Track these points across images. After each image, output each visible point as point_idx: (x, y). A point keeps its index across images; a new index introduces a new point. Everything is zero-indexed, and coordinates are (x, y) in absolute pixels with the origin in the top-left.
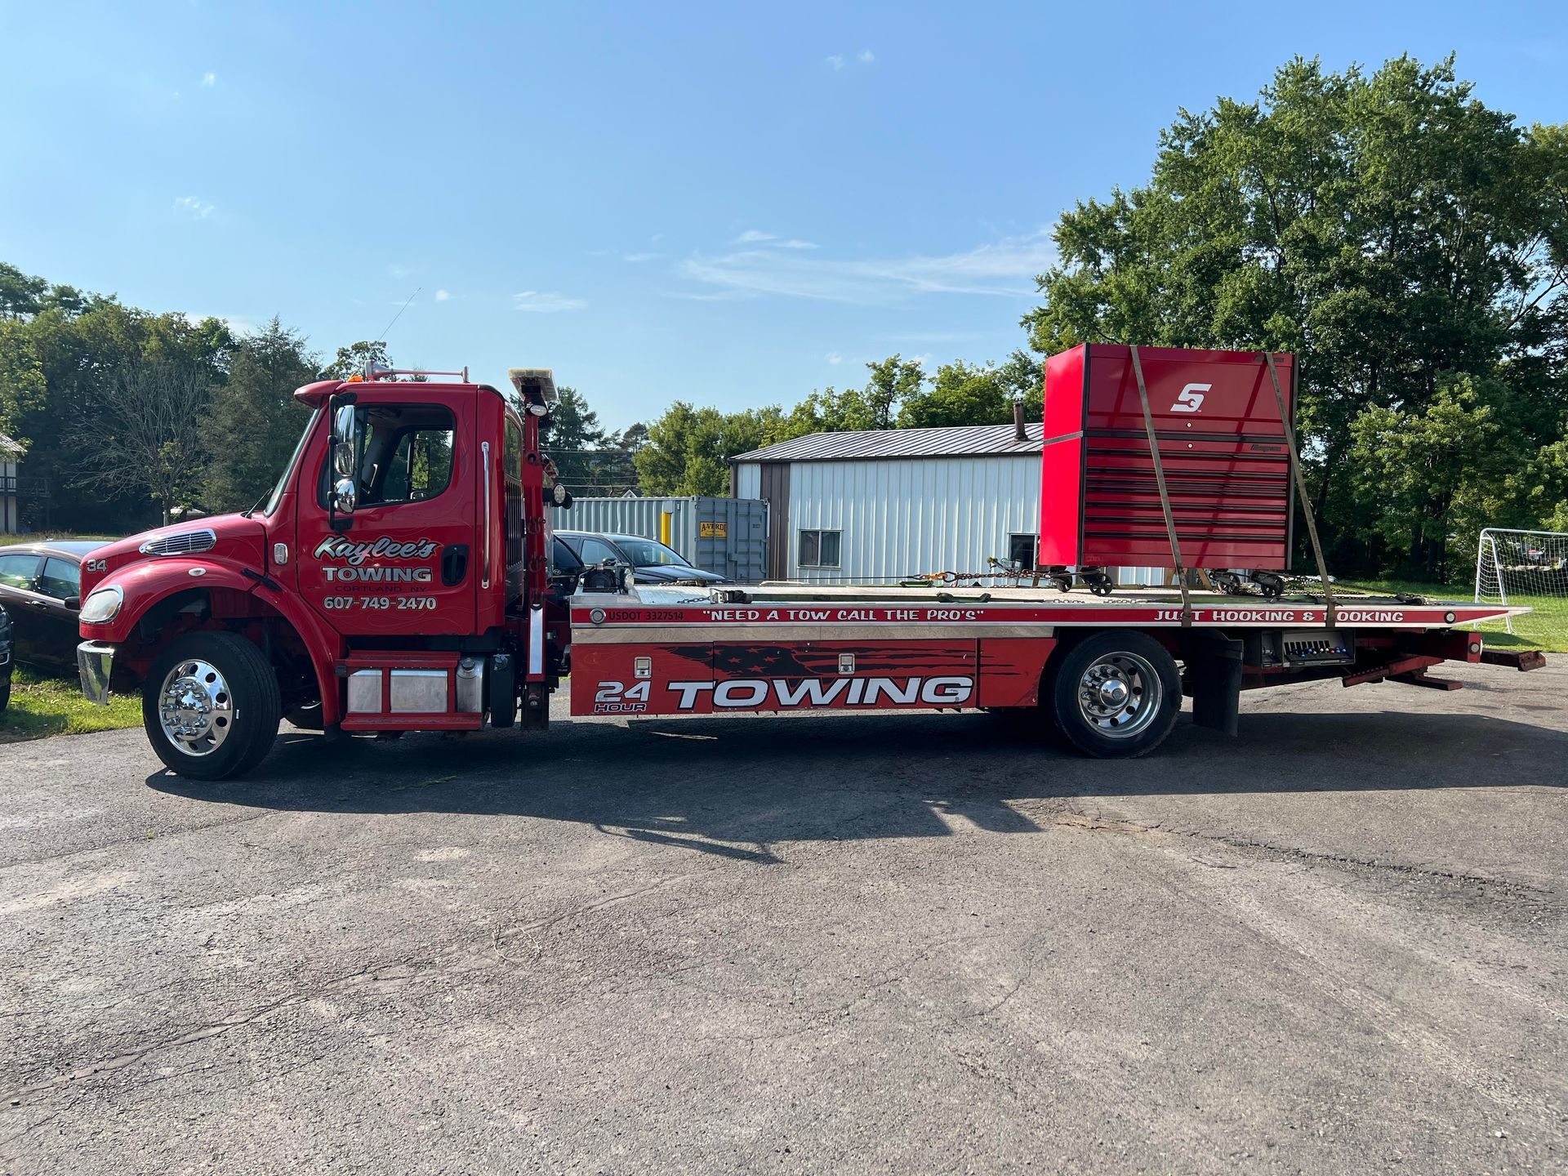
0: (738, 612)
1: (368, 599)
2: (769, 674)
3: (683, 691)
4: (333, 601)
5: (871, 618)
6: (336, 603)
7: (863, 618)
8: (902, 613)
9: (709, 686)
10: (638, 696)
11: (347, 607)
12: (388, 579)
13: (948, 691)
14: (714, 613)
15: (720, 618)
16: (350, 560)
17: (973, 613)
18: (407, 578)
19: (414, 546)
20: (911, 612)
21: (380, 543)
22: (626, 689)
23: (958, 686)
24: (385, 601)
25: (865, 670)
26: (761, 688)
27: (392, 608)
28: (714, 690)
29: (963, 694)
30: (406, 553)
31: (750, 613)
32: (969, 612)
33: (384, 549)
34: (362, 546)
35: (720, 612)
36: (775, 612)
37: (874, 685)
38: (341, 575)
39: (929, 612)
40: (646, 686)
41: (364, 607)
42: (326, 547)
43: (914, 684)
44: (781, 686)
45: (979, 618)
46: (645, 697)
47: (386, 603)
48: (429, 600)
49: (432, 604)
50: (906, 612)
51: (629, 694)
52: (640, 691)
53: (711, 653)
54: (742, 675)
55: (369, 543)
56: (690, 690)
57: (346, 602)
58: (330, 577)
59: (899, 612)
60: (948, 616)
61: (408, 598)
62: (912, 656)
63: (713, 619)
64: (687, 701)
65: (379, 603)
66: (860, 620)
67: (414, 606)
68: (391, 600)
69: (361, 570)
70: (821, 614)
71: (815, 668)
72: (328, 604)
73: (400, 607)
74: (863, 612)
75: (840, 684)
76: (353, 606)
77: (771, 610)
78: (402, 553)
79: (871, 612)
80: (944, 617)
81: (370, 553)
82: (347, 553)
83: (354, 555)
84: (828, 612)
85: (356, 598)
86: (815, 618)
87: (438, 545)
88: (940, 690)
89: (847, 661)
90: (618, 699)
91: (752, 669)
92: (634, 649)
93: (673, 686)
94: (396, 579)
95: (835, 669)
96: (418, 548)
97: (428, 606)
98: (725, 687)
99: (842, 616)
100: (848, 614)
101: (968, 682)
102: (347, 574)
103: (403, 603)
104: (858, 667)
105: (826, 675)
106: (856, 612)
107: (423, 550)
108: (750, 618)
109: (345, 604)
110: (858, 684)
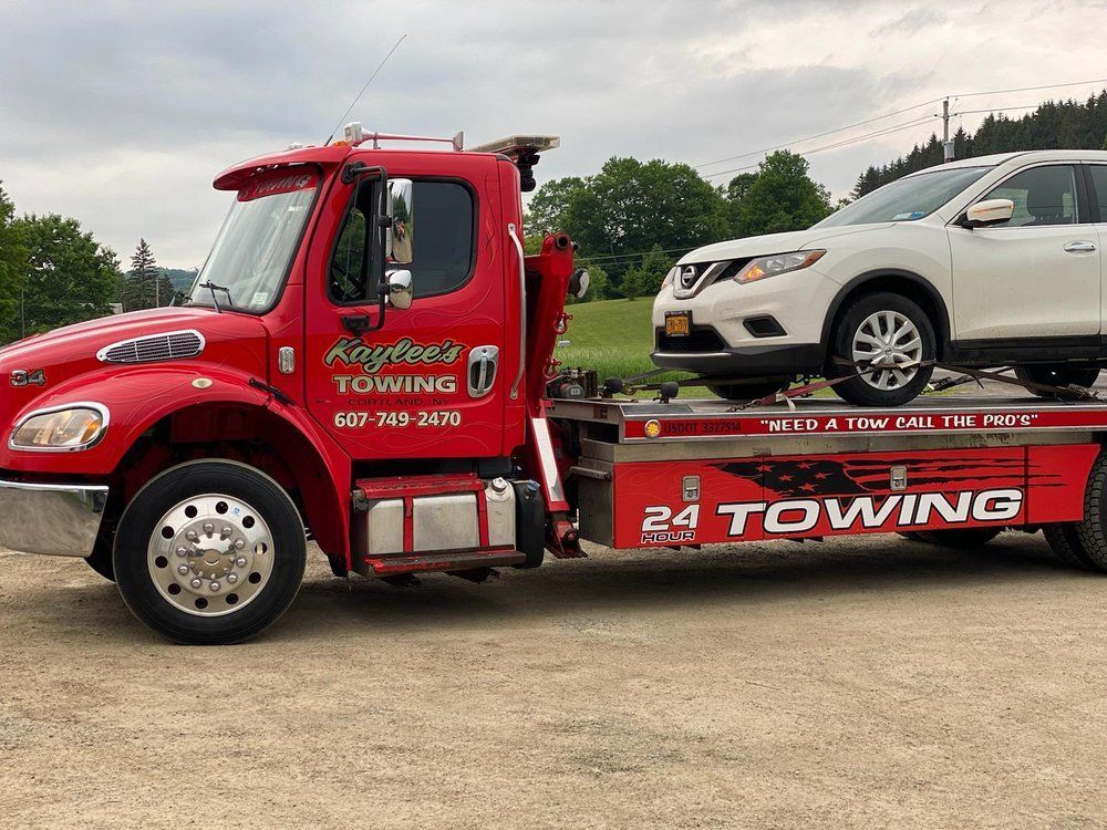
0: (796, 421)
1: (384, 415)
2: (820, 493)
3: (733, 514)
4: (345, 417)
5: (929, 425)
6: (348, 421)
7: (921, 426)
8: (959, 420)
9: (760, 507)
10: (686, 522)
11: (361, 425)
12: (408, 389)
13: (998, 505)
14: (772, 423)
15: (778, 429)
16: (366, 367)
17: (1028, 418)
18: (429, 389)
19: (438, 350)
20: (968, 418)
21: (400, 346)
22: (674, 515)
23: (1007, 500)
24: (404, 416)
25: (918, 485)
26: (812, 508)
27: (412, 425)
28: (764, 513)
29: (1013, 510)
30: (429, 358)
31: (808, 422)
32: (1024, 417)
33: (404, 353)
34: (380, 349)
35: (778, 422)
36: (833, 421)
37: (927, 500)
38: (355, 387)
39: (986, 418)
40: (694, 510)
41: (380, 424)
42: (338, 351)
43: (965, 497)
44: (832, 505)
45: (1034, 423)
46: (693, 524)
47: (405, 418)
48: (453, 414)
49: (454, 418)
50: (963, 418)
51: (678, 521)
52: (688, 517)
53: (760, 469)
54: (793, 495)
55: (388, 346)
56: (740, 512)
57: (360, 418)
58: (343, 389)
59: (956, 417)
60: (1004, 422)
61: (430, 413)
62: (963, 467)
63: (771, 429)
64: (737, 527)
65: (397, 419)
66: (918, 428)
67: (436, 422)
68: (411, 415)
69: (377, 379)
70: (879, 422)
71: (868, 484)
72: (339, 420)
73: (421, 424)
74: (921, 419)
75: (893, 501)
76: (367, 423)
77: (829, 419)
78: (424, 357)
79: (929, 419)
80: (1000, 423)
81: (389, 358)
82: (363, 358)
83: (370, 361)
84: (887, 420)
85: (372, 414)
86: (874, 427)
87: (464, 347)
88: (991, 506)
89: (899, 474)
90: (666, 527)
91: (803, 488)
92: (680, 468)
93: (723, 509)
94: (417, 389)
95: (886, 484)
96: (442, 352)
97: (452, 422)
98: (776, 509)
99: (901, 424)
100: (907, 422)
101: (1016, 495)
102: (363, 384)
103: (424, 420)
104: (911, 482)
105: (878, 492)
106: (914, 419)
107: (447, 354)
108: (808, 428)
109: (359, 422)
110: (910, 500)
